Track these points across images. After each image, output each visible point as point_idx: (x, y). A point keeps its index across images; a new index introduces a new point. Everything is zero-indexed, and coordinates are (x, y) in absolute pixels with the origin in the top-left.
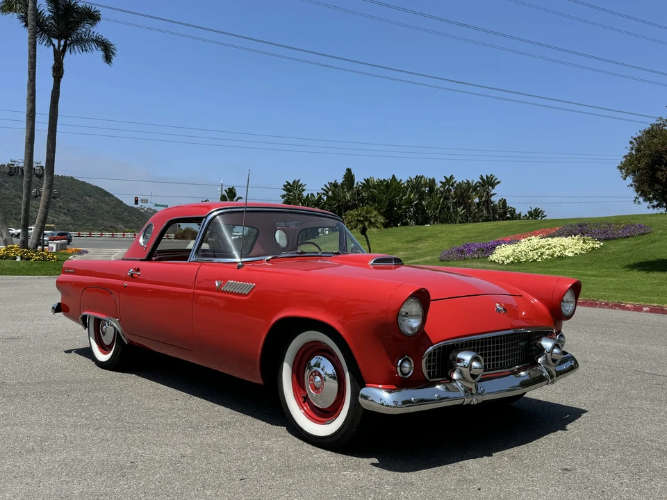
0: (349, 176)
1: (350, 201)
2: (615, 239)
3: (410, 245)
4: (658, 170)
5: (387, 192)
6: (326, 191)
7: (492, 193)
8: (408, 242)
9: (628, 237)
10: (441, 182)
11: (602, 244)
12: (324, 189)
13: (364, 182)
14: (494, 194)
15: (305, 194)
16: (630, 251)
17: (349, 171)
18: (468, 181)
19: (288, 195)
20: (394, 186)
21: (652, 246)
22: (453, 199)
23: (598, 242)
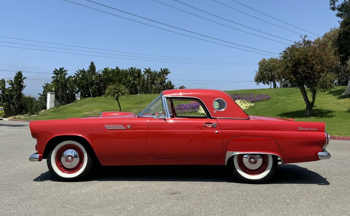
0: (92, 67)
1: (95, 81)
2: (257, 101)
3: (138, 106)
4: (298, 68)
5: (118, 76)
6: (77, 75)
7: (166, 78)
8: (136, 104)
9: (262, 100)
10: (144, 71)
11: (253, 104)
12: (76, 74)
13: (104, 70)
14: (167, 78)
15: (67, 77)
16: (270, 107)
17: (92, 63)
18: (155, 72)
19: (58, 77)
20: (121, 73)
21: (277, 105)
22: (150, 80)
23: (250, 103)
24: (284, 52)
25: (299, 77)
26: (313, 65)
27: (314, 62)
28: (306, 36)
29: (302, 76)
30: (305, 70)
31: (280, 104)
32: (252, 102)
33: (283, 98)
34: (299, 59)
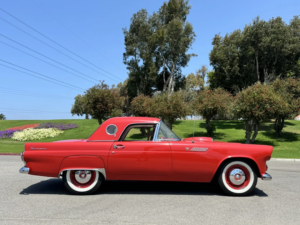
2: (66, 129)
4: (97, 104)
9: (71, 128)
11: (63, 132)
16: (76, 134)
21: (82, 132)
23: (61, 131)
24: (88, 91)
25: (97, 111)
26: (107, 103)
27: (108, 101)
28: (104, 81)
29: (99, 110)
30: (101, 107)
31: (84, 132)
32: (63, 130)
33: (88, 127)
34: (98, 98)
